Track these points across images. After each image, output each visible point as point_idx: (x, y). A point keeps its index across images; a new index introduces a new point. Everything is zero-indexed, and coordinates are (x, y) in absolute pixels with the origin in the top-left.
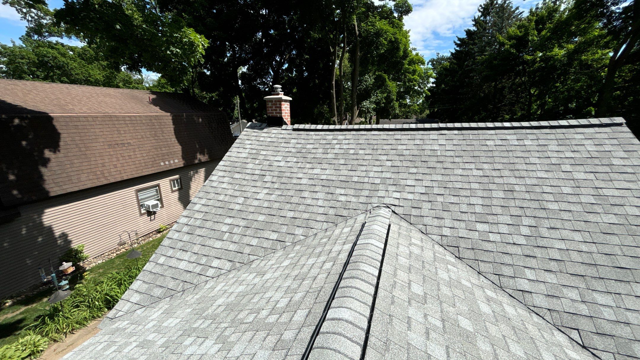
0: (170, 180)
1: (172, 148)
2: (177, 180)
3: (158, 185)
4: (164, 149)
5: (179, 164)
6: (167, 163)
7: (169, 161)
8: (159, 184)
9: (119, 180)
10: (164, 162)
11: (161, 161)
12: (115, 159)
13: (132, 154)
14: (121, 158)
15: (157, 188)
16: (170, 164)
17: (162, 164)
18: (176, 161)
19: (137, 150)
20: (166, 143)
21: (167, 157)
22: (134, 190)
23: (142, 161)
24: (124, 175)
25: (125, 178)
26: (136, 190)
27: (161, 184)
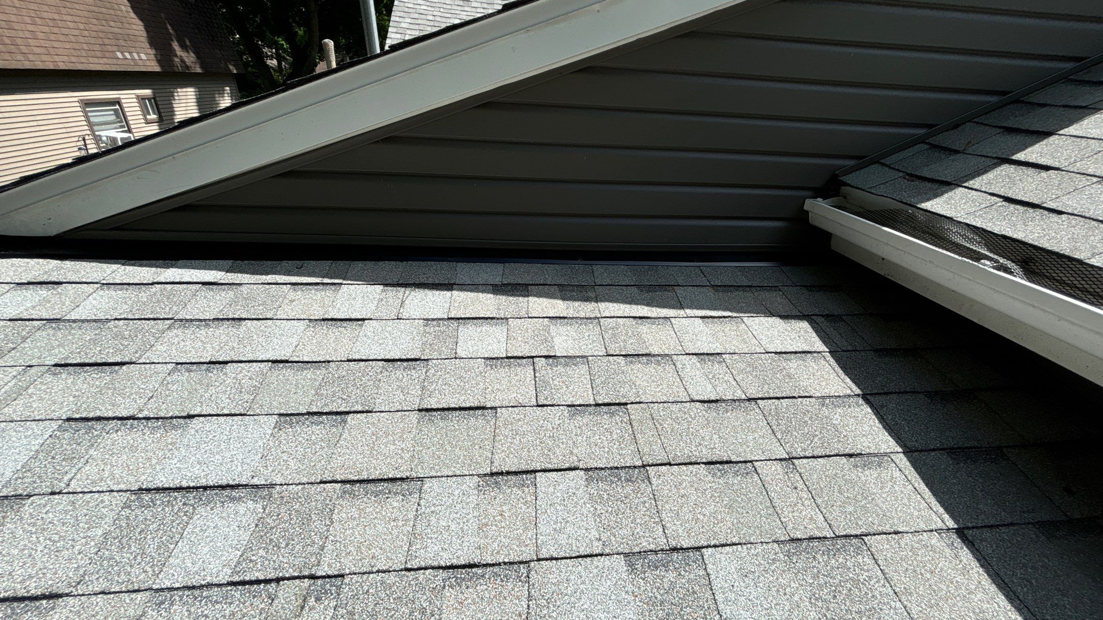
0: (138, 97)
1: (127, 26)
2: (149, 100)
3: (118, 102)
4: (112, 24)
5: (148, 63)
6: (127, 55)
7: (130, 53)
8: (119, 98)
9: (51, 66)
10: (122, 53)
11: (115, 48)
12: (28, 20)
13: (56, 16)
14: (39, 21)
15: (118, 107)
16: (133, 59)
17: (119, 55)
18: (143, 56)
19: (64, 11)
20: (112, 12)
21: (122, 43)
22: (76, 99)
23: (82, 39)
24: (57, 58)
25: (62, 66)
26: (81, 100)
27: (123, 101)
